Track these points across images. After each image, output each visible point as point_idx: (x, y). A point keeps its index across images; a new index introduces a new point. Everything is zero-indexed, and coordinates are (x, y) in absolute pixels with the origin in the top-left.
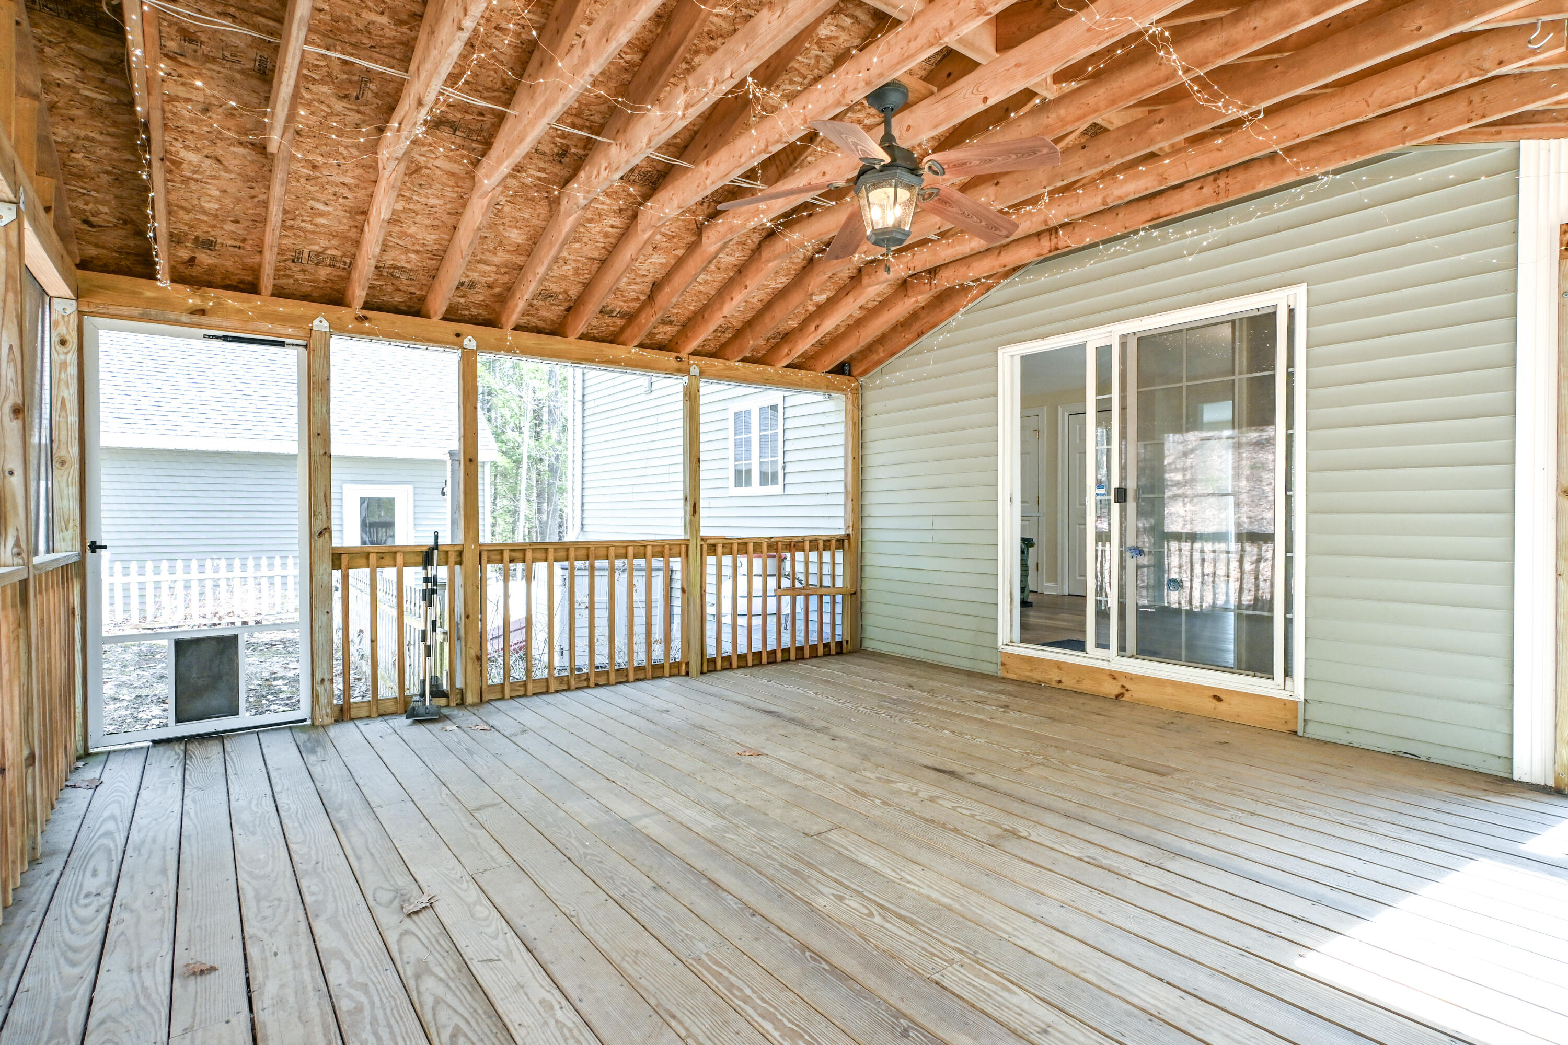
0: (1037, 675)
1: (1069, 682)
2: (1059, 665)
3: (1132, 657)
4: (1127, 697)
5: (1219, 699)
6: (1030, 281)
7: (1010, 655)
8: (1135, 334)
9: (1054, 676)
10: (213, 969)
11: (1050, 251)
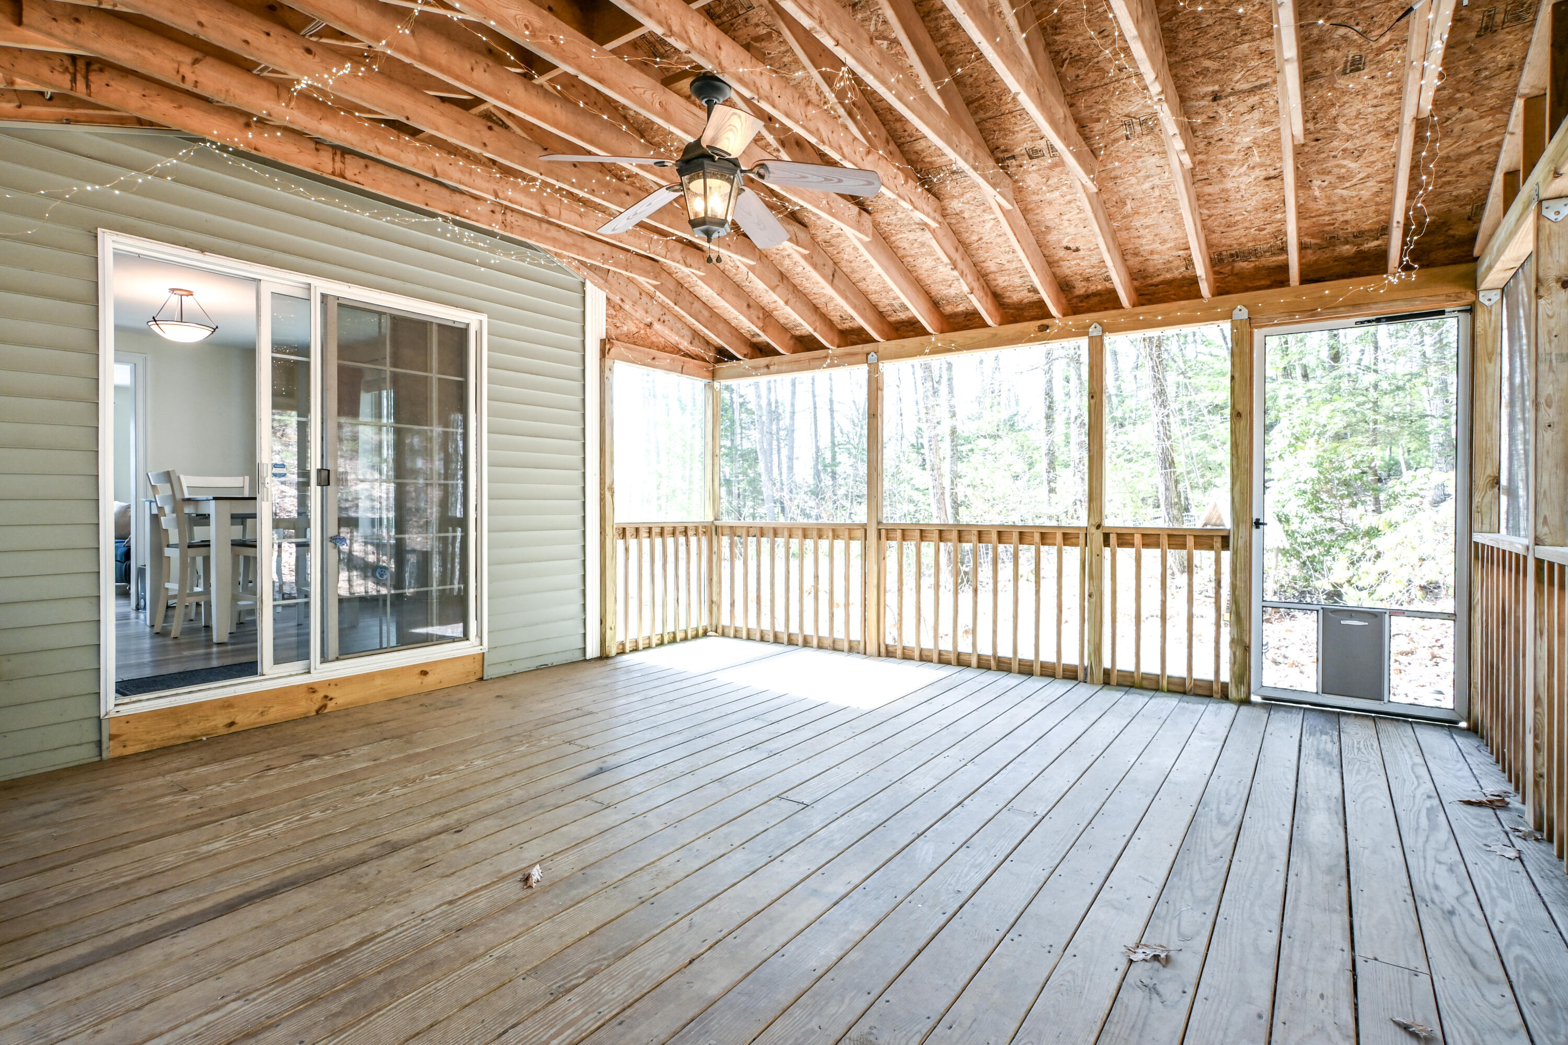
0: (189, 730)
1: (245, 719)
2: (227, 704)
3: (337, 659)
4: (331, 705)
5: (424, 673)
6: (297, 194)
7: (128, 719)
8: (338, 298)
9: (219, 721)
10: (1398, 1024)
11: (333, 173)
